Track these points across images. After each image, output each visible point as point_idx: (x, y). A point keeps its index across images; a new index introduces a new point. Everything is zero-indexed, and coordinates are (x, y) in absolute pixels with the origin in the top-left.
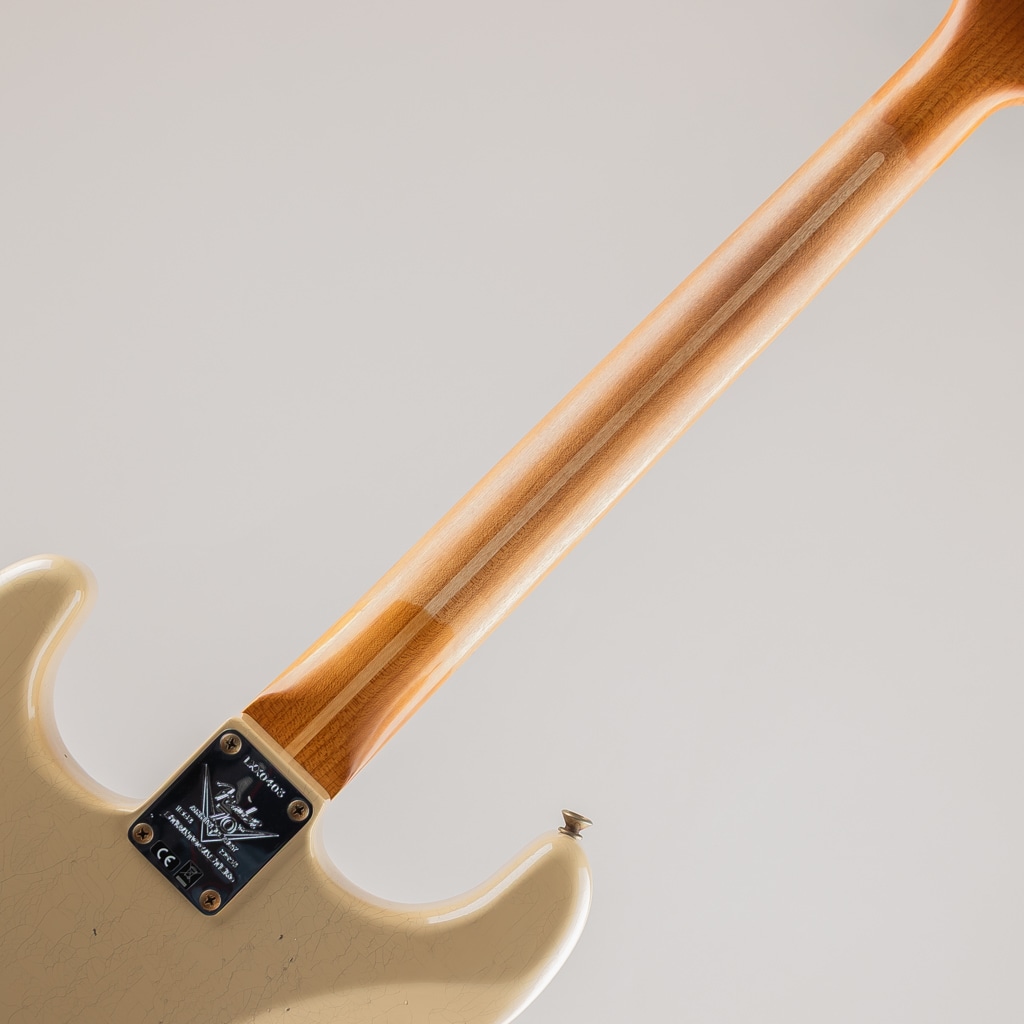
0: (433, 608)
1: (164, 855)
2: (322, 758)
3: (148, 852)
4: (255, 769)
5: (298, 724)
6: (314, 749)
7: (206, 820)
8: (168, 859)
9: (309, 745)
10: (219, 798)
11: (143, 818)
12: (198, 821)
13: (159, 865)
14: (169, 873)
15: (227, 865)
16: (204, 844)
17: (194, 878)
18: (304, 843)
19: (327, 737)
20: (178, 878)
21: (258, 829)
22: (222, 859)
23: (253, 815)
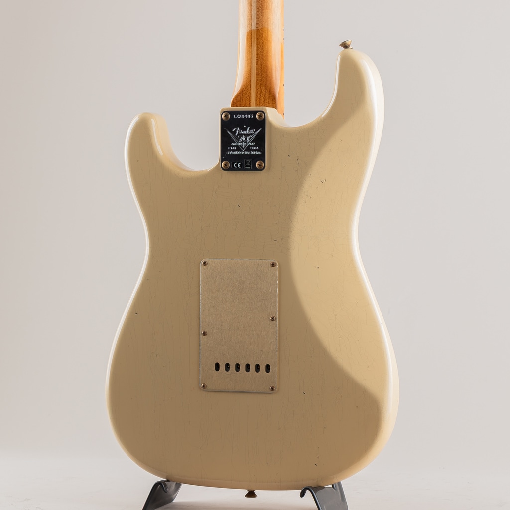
0: (254, 27)
1: (236, 165)
2: (263, 100)
3: (231, 169)
4: (239, 116)
5: (248, 98)
6: (259, 100)
7: (238, 144)
8: (238, 165)
9: (256, 100)
10: (236, 135)
11: (222, 160)
12: (237, 147)
13: (238, 169)
14: (242, 169)
15: (255, 151)
16: (244, 151)
17: (250, 163)
18: (271, 124)
19: (259, 93)
20: (246, 168)
21: (254, 132)
22: (253, 151)
23: (250, 130)
